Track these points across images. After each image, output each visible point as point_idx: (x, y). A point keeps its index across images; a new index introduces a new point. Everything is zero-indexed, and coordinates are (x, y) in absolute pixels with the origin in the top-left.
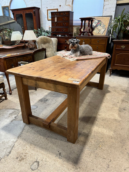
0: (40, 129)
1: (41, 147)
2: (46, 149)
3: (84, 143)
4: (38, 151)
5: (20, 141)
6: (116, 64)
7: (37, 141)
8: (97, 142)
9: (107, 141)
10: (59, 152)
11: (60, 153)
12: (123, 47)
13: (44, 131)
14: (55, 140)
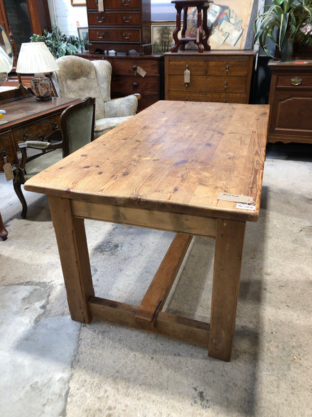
0: (124, 332)
1: (144, 384)
2: (160, 387)
3: (255, 357)
4: (141, 395)
5: (80, 375)
6: (279, 127)
7: (129, 369)
8: (284, 349)
9: (307, 344)
10: (196, 389)
11: (201, 393)
12: (296, 81)
13: (137, 336)
14: (177, 359)
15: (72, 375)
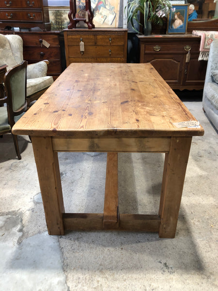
0: (93, 235)
1: (124, 268)
2: (137, 267)
3: (188, 231)
4: (125, 277)
7: (108, 261)
8: (203, 222)
10: (160, 262)
11: (165, 264)
12: (157, 48)
13: (104, 236)
14: (139, 244)
15: (67, 277)
